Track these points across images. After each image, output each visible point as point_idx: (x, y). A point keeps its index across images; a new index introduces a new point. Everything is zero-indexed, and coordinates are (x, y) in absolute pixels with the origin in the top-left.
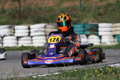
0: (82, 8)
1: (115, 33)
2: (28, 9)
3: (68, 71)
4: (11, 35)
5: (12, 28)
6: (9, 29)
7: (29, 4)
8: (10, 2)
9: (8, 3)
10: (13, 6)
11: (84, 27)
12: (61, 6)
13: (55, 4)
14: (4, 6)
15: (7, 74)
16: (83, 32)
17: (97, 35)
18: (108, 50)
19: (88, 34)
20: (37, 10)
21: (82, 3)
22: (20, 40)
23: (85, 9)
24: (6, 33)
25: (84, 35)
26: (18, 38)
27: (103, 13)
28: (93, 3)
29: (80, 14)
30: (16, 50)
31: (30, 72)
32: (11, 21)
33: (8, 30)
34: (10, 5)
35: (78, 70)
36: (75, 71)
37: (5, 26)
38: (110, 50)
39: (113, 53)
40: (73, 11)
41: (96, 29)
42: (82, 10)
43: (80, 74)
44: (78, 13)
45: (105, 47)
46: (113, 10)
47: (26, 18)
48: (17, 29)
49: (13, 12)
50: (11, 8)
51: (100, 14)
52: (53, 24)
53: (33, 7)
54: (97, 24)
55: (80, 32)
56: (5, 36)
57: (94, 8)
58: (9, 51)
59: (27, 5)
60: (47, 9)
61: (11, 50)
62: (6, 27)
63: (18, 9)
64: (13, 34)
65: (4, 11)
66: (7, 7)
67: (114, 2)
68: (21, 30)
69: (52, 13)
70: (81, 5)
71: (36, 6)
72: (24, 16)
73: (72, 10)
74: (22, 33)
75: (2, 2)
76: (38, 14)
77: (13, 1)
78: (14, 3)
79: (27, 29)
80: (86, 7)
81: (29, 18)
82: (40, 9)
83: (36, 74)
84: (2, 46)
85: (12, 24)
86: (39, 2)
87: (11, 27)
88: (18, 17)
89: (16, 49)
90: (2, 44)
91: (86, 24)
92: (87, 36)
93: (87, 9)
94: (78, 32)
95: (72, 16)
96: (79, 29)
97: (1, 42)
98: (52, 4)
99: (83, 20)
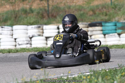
0: (113, 6)
2: (57, 7)
3: (100, 71)
4: (39, 35)
5: (40, 28)
6: (37, 29)
7: (57, 3)
8: (39, 1)
9: (36, 2)
10: (41, 6)
11: (116, 25)
12: (91, 5)
13: (85, 3)
14: (31, 5)
15: (37, 76)
16: (115, 31)
20: (67, 9)
22: (49, 40)
23: (116, 7)
24: (35, 33)
25: (116, 34)
26: (47, 38)
29: (111, 12)
31: (60, 73)
32: (40, 21)
34: (38, 4)
35: (109, 70)
36: (107, 70)
37: (33, 26)
40: (104, 9)
42: (113, 8)
43: (112, 73)
44: (109, 11)
47: (55, 17)
48: (46, 29)
49: (41, 11)
50: (40, 8)
52: (83, 23)
53: (62, 6)
55: (111, 30)
56: (33, 37)
59: (56, 4)
60: (77, 7)
62: (34, 28)
63: (47, 8)
64: (41, 34)
65: (32, 11)
66: (35, 6)
69: (82, 12)
70: (112, 2)
71: (65, 4)
72: (52, 16)
73: (102, 8)
74: (51, 33)
75: (30, 1)
78: (42, 2)
79: (56, 29)
80: (117, 5)
81: (58, 17)
82: (69, 8)
83: (66, 75)
84: (31, 46)
85: (41, 24)
86: (68, 1)
87: (39, 27)
88: (47, 17)
90: (31, 44)
91: (118, 22)
92: (119, 34)
93: (118, 7)
94: (110, 31)
95: (103, 14)
96: (110, 28)
97: (30, 43)
98: (82, 3)
99: (115, 18)
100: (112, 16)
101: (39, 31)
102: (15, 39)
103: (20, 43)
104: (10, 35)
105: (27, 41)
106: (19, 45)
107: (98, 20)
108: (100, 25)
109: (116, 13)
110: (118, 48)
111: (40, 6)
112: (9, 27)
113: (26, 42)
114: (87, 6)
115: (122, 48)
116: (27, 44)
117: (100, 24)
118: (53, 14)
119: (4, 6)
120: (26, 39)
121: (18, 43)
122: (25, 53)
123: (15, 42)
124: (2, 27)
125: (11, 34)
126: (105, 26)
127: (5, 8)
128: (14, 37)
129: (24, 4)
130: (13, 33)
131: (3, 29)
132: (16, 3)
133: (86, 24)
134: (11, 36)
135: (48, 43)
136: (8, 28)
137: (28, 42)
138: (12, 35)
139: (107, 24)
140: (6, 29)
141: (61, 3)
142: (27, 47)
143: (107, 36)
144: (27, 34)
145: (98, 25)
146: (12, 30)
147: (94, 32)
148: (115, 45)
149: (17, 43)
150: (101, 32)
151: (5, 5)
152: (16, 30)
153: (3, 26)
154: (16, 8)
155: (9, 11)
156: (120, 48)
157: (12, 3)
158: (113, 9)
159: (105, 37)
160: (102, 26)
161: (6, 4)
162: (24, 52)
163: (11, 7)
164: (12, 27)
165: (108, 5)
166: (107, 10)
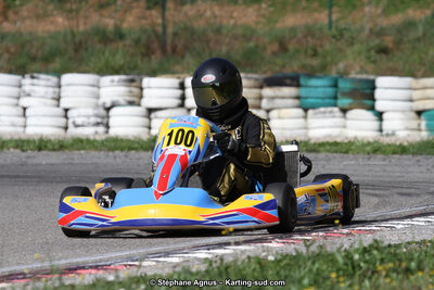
0: (334, 31)
1: (420, 105)
2: (186, 29)
4: (131, 103)
5: (134, 84)
6: (126, 86)
7: (189, 18)
9: (136, 12)
11: (336, 86)
12: (278, 25)
14: (123, 20)
16: (332, 101)
17: (372, 108)
18: (397, 156)
19: (347, 107)
20: (211, 35)
21: (334, 17)
22: (156, 117)
23: (342, 35)
24: (119, 96)
25: (336, 109)
26: (150, 111)
27: (390, 45)
28: (365, 19)
29: (328, 46)
30: (136, 149)
32: (139, 62)
33: (123, 89)
37: (116, 78)
38: (404, 156)
39: (410, 169)
40: (309, 39)
41: (368, 91)
42: (334, 37)
44: (321, 46)
45: (389, 149)
46: (418, 40)
48: (149, 88)
49: (144, 38)
50: (142, 27)
51: (383, 51)
52: (250, 75)
53: (199, 25)
54: (372, 77)
55: (323, 98)
56: (113, 106)
57: (367, 32)
58: (117, 152)
59: (185, 19)
60: (240, 31)
61: (122, 150)
62: (119, 81)
63: (160, 29)
65: (120, 36)
66: (130, 22)
67: (423, 17)
68: (159, 89)
69: (252, 44)
70: (330, 22)
73: (305, 37)
74: (163, 97)
75: (118, 8)
76: (211, 45)
77: (149, 8)
78: (148, 12)
79: (176, 88)
80: (345, 29)
81: (188, 55)
82: (218, 31)
84: (107, 132)
86: (217, 13)
87: (132, 81)
88: (158, 53)
89: (136, 145)
90: (107, 126)
91: (342, 77)
92: (344, 111)
93: (347, 35)
94: (319, 101)
95: (306, 52)
96: (320, 92)
97: (105, 121)
98: (254, 18)
99: (336, 64)
100: (329, 59)
101: (131, 92)
102: (66, 110)
103: (79, 121)
104: (54, 99)
105: (97, 116)
106: (77, 126)
107: (294, 67)
108: (295, 83)
109: (341, 50)
110: (336, 152)
111: (144, 22)
112: (50, 77)
113: (93, 120)
114: (267, 29)
115: (347, 152)
116: (98, 124)
117: (294, 81)
118: (176, 46)
119: (51, 19)
120: (96, 112)
121: (74, 123)
122: (82, 152)
123: (66, 117)
124: (33, 77)
125: (55, 96)
126: (307, 86)
127: (52, 23)
128: (64, 103)
129: (102, 16)
130: (62, 94)
131: (35, 81)
132: (82, 13)
133: (256, 80)
134: (55, 102)
135: (153, 126)
136: (48, 80)
137: (99, 120)
138: (58, 99)
139: (314, 82)
140: (42, 82)
141: (201, 16)
142: (96, 133)
143: (310, 112)
144: (98, 97)
145: (288, 81)
146: (60, 87)
147: (278, 102)
148: (328, 143)
149: (70, 121)
150: (296, 102)
151: (52, 15)
152: (69, 85)
153: (35, 75)
154: (78, 26)
155: (59, 33)
156: (341, 152)
157: (71, 11)
158: (334, 40)
159: (305, 117)
160: (298, 85)
161: (55, 13)
162: (79, 149)
163: (66, 23)
164: (59, 77)
165: (321, 29)
166: (319, 43)
